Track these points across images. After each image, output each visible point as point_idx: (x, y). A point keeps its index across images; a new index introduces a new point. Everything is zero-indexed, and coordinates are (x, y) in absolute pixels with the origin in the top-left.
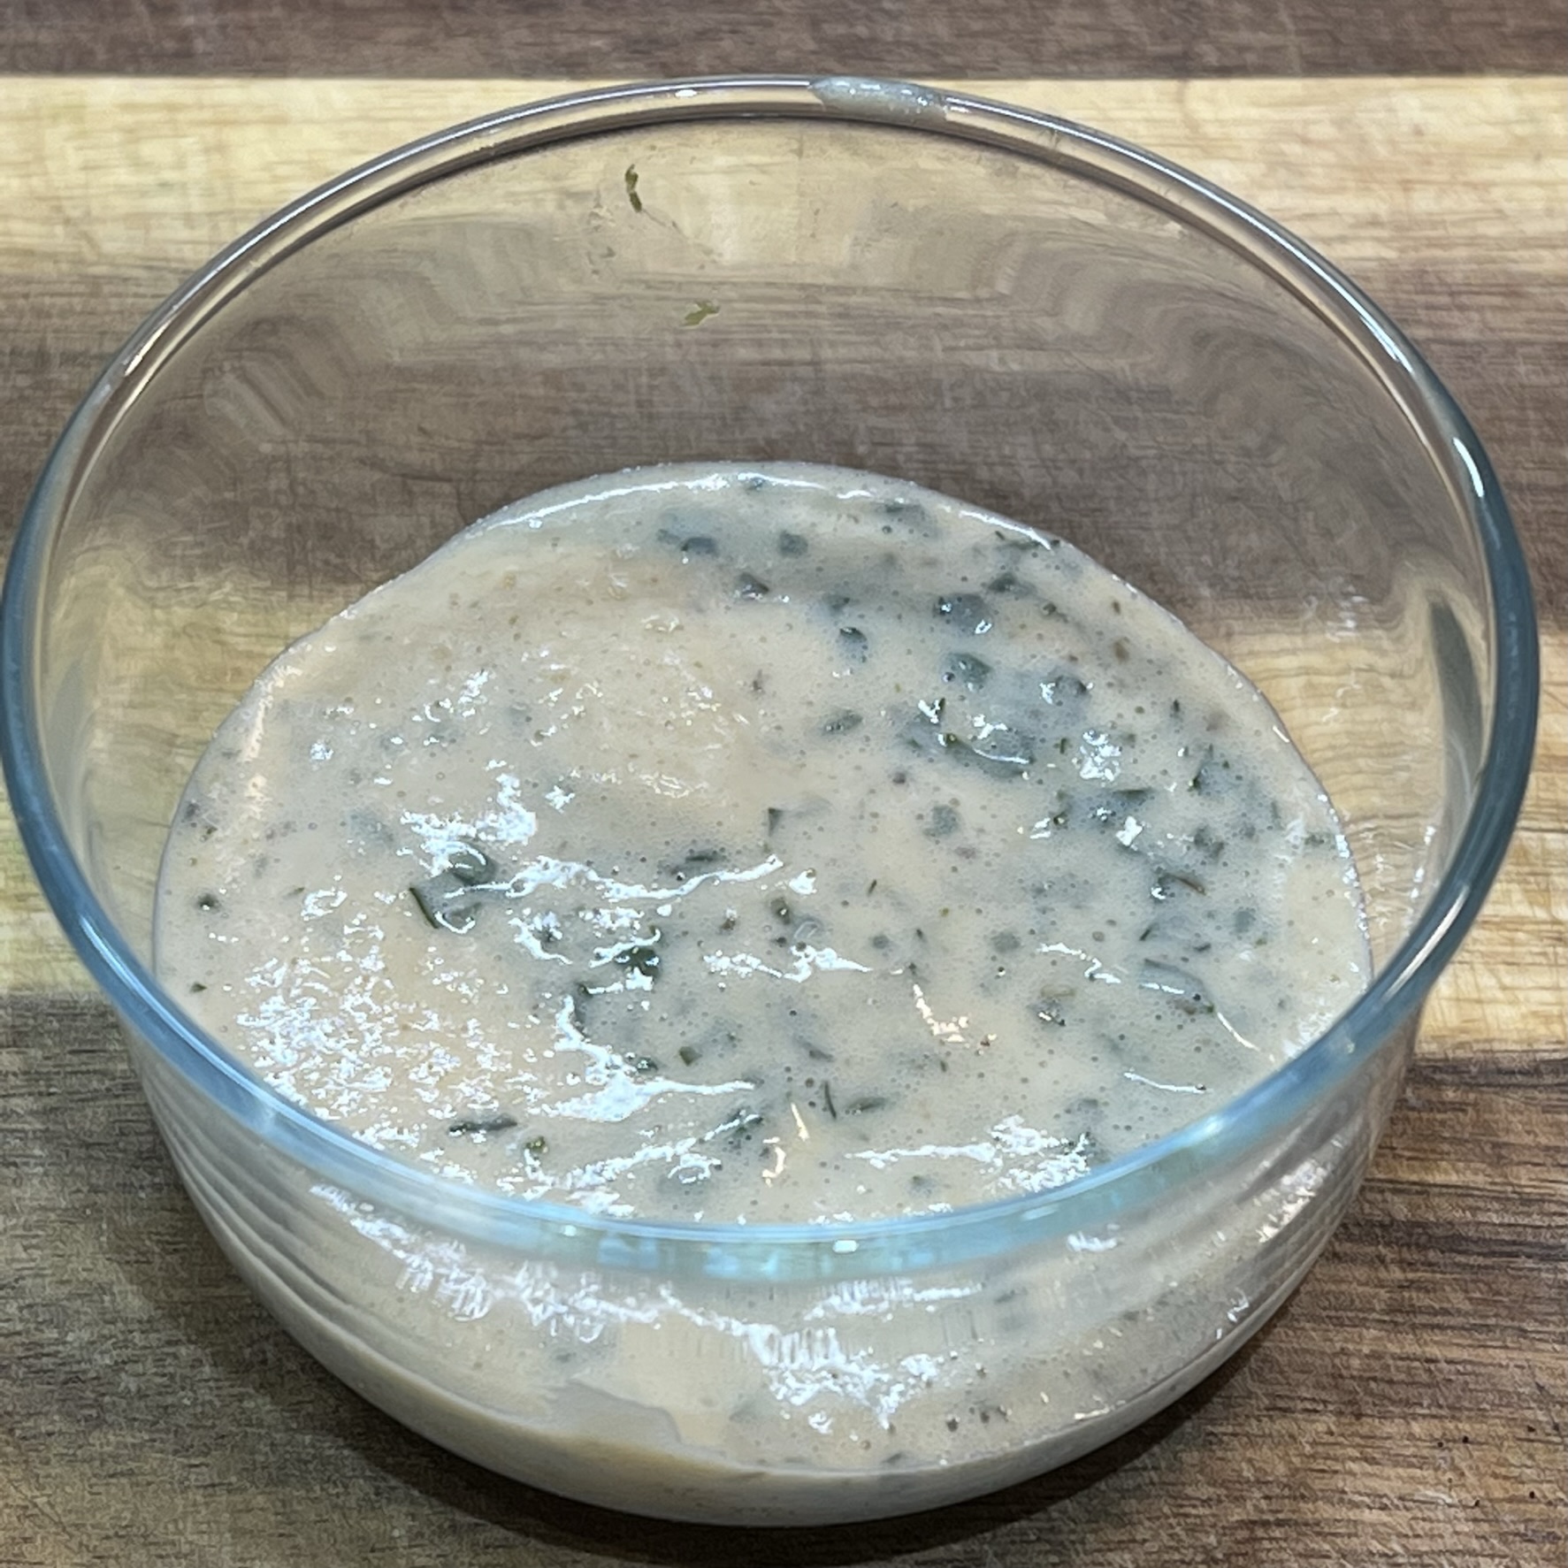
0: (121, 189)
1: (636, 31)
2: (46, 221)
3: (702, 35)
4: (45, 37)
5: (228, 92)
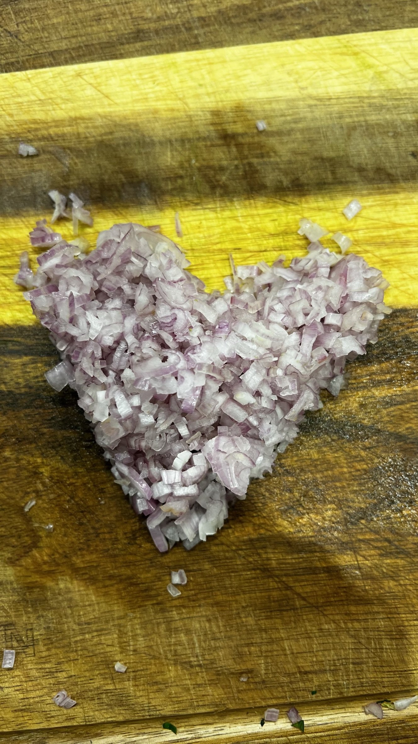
0: (190, 88)
1: (306, 23)
2: (175, 100)
3: (322, 23)
4: (162, 42)
5: (209, 53)
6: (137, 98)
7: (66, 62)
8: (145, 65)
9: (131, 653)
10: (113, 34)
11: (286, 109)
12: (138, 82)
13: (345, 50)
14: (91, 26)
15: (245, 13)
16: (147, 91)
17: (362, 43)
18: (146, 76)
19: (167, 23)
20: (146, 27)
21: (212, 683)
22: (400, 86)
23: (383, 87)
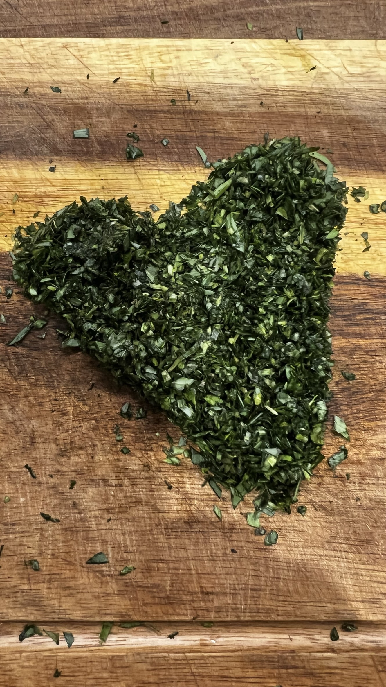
0: (160, 68)
1: (262, 26)
2: (145, 76)
3: (276, 27)
4: (139, 28)
6: (113, 71)
7: (55, 36)
8: (123, 45)
9: (49, 557)
10: (98, 17)
11: (239, 95)
12: (115, 58)
13: (293, 52)
14: (80, 8)
15: (212, 13)
16: (122, 66)
17: (308, 47)
18: (123, 54)
19: (145, 13)
20: (127, 14)
21: (120, 593)
22: (337, 87)
23: (323, 86)
